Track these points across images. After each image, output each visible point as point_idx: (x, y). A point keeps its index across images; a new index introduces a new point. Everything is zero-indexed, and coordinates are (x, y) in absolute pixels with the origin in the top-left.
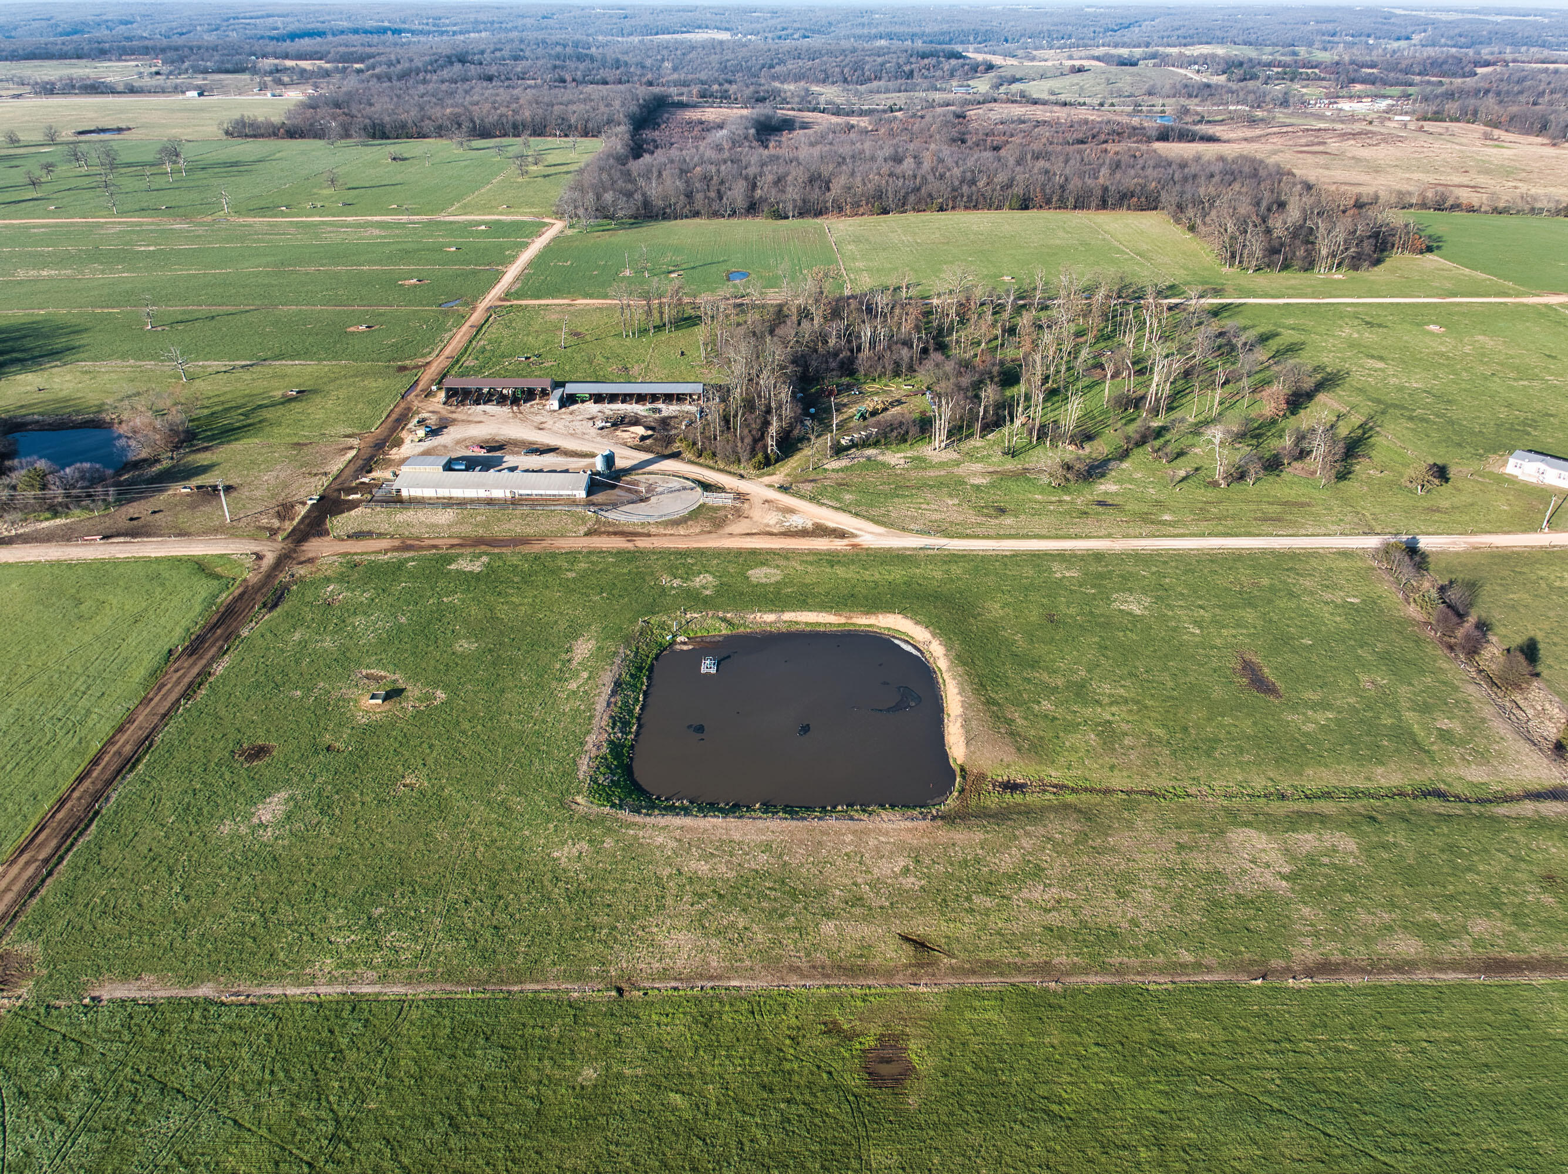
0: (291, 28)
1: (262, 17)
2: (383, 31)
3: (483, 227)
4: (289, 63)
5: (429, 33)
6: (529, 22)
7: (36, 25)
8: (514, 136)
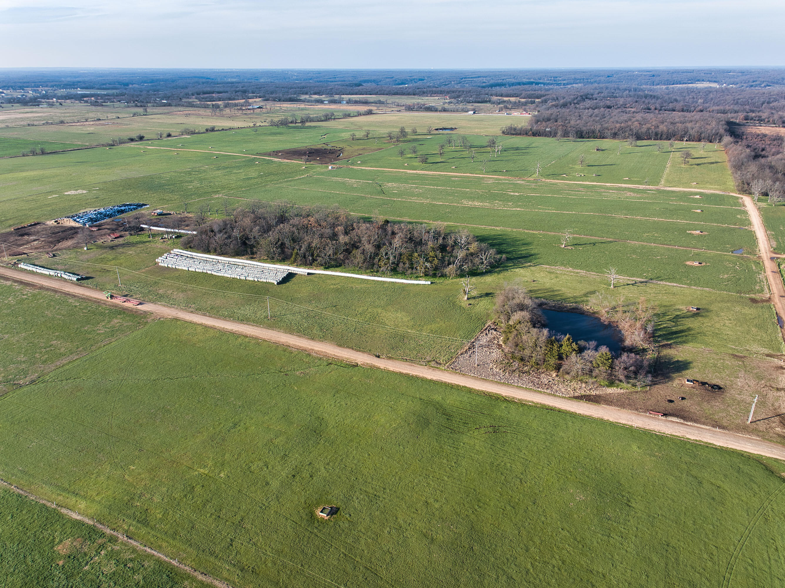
0: (492, 82)
1: (476, 77)
2: (531, 83)
3: (698, 197)
4: (506, 99)
5: (552, 84)
6: (602, 79)
7: (387, 80)
8: (655, 139)
